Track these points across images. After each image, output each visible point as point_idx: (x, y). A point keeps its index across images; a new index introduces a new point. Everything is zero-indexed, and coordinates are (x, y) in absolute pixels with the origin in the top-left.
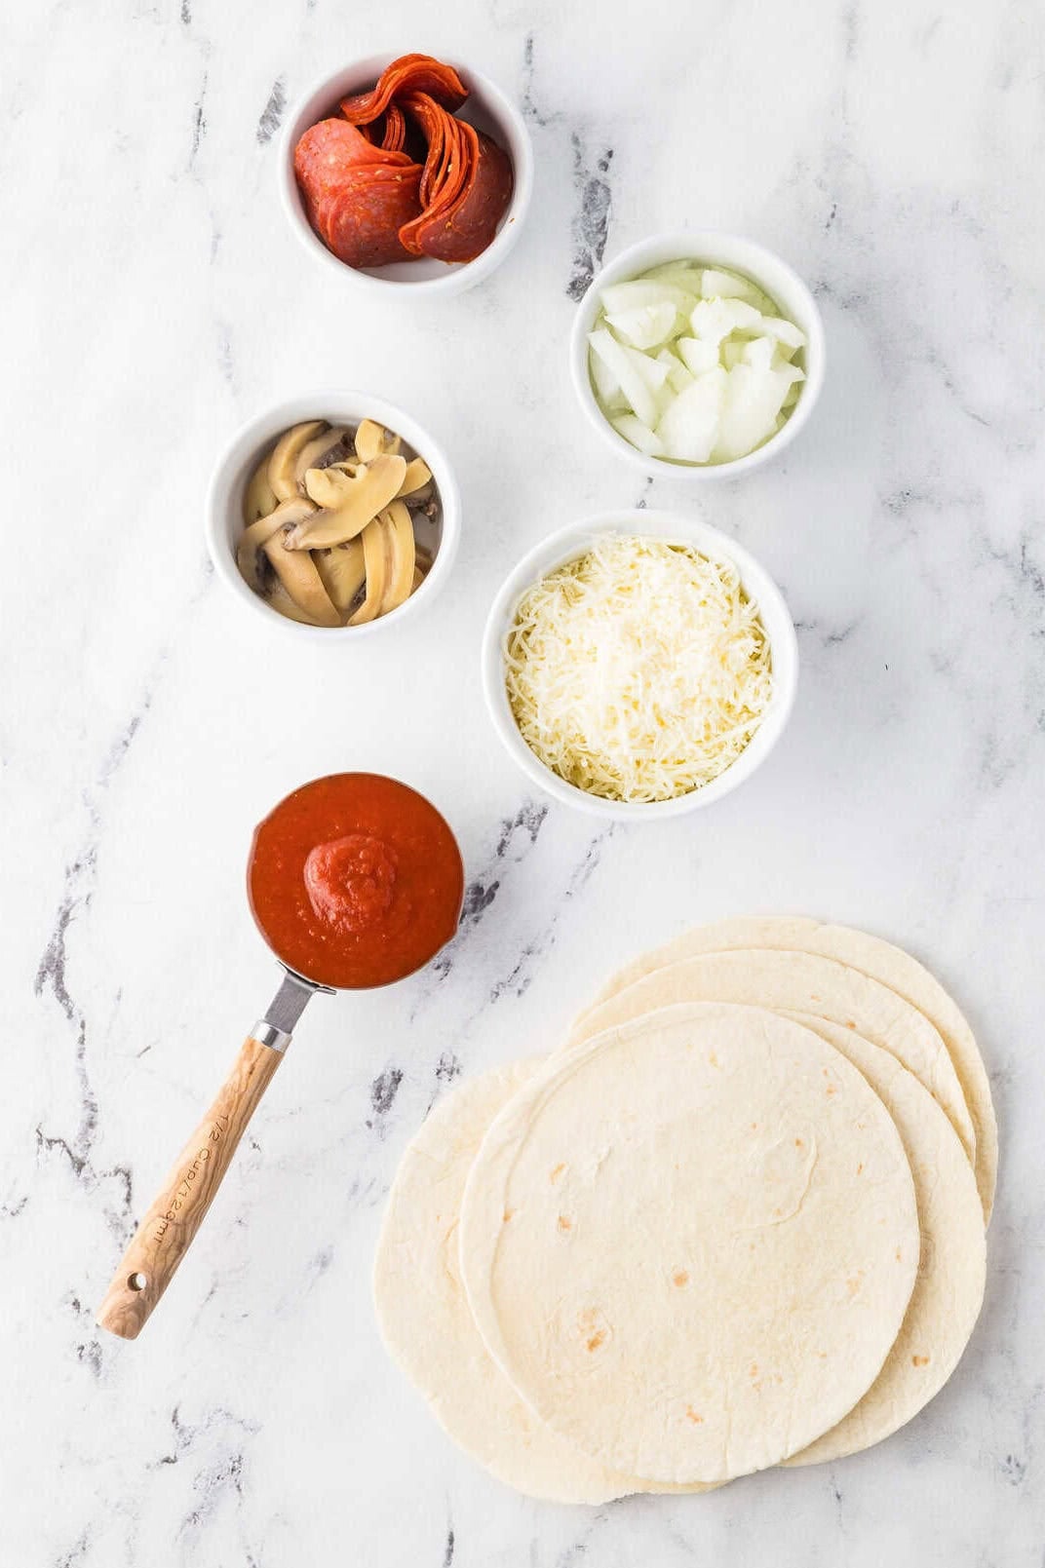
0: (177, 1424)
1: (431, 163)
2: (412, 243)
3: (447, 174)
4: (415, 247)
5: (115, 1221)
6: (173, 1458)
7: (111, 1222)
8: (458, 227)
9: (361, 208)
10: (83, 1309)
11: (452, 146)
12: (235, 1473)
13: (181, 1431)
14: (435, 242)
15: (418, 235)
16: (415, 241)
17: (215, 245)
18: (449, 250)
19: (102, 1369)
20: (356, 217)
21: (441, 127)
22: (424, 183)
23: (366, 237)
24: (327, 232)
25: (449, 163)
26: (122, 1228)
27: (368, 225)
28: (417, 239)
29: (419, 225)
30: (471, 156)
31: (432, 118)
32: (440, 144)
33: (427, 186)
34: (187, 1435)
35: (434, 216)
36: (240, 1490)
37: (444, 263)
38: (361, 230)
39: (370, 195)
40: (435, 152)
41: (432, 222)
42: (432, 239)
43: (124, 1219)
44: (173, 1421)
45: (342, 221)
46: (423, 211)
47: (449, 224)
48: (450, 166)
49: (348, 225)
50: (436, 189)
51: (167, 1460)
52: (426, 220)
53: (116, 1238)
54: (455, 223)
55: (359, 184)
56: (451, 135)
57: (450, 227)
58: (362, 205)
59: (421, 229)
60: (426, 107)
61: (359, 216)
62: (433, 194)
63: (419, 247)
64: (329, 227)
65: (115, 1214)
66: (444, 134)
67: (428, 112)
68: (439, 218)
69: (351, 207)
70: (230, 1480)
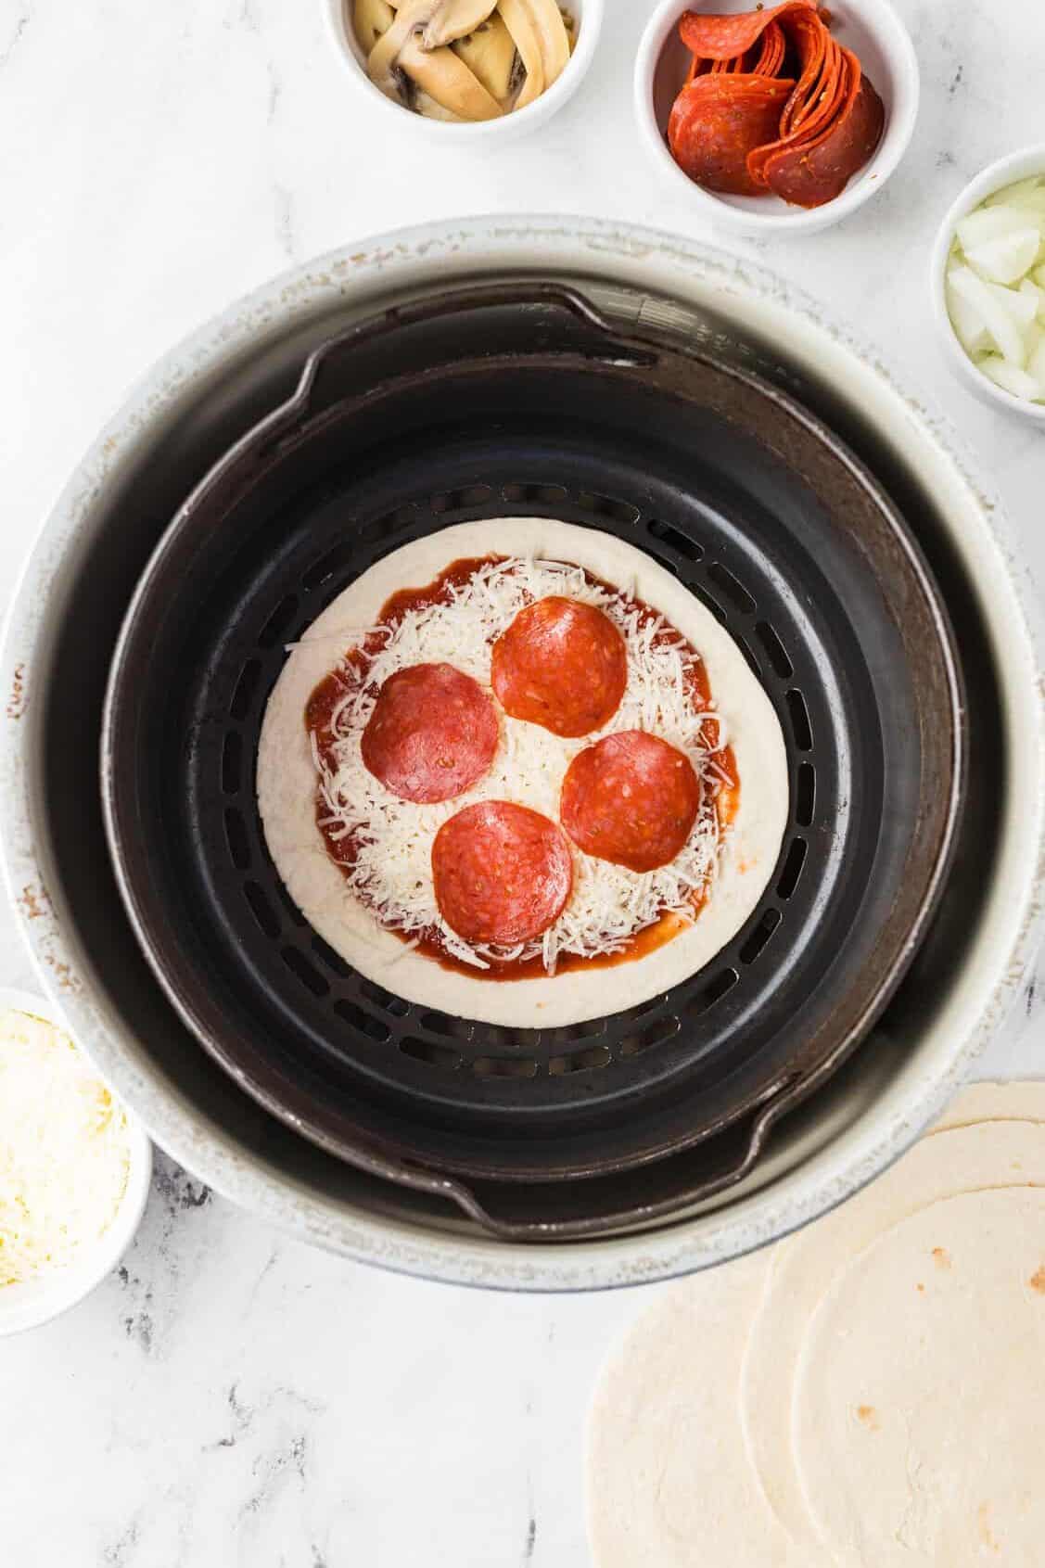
0: (235, 1404)
1: (803, 86)
2: (758, 171)
3: (818, 102)
4: (760, 176)
5: (166, 1183)
6: (230, 1440)
7: (162, 1184)
8: (813, 166)
9: (720, 119)
10: (130, 1279)
11: (830, 72)
12: (298, 1456)
13: (239, 1412)
14: (783, 176)
15: (768, 162)
16: (762, 169)
17: (273, 101)
18: (795, 190)
19: (153, 1342)
20: (711, 127)
21: (823, 51)
22: (788, 108)
23: (714, 151)
24: (675, 134)
25: (823, 90)
26: (173, 1190)
27: (720, 140)
28: (765, 167)
29: (772, 152)
30: (849, 88)
31: (815, 38)
32: (817, 68)
33: (792, 111)
34: (244, 1415)
35: (791, 144)
36: (303, 1475)
37: (784, 203)
38: (711, 142)
39: (735, 107)
40: (809, 75)
41: (789, 151)
42: (781, 171)
43: (176, 1181)
44: (231, 1400)
45: (695, 127)
46: (778, 137)
47: (805, 159)
48: (824, 94)
49: (699, 135)
50: (801, 116)
51: (224, 1443)
52: (783, 147)
53: (167, 1202)
54: (810, 162)
55: (727, 93)
56: (832, 62)
57: (804, 163)
58: (721, 116)
59: (774, 157)
60: (811, 26)
61: (714, 126)
62: (797, 122)
63: (764, 177)
64: (678, 131)
65: (166, 1175)
66: (825, 58)
67: (811, 32)
68: (798, 149)
69: (709, 116)
70: (292, 1463)
